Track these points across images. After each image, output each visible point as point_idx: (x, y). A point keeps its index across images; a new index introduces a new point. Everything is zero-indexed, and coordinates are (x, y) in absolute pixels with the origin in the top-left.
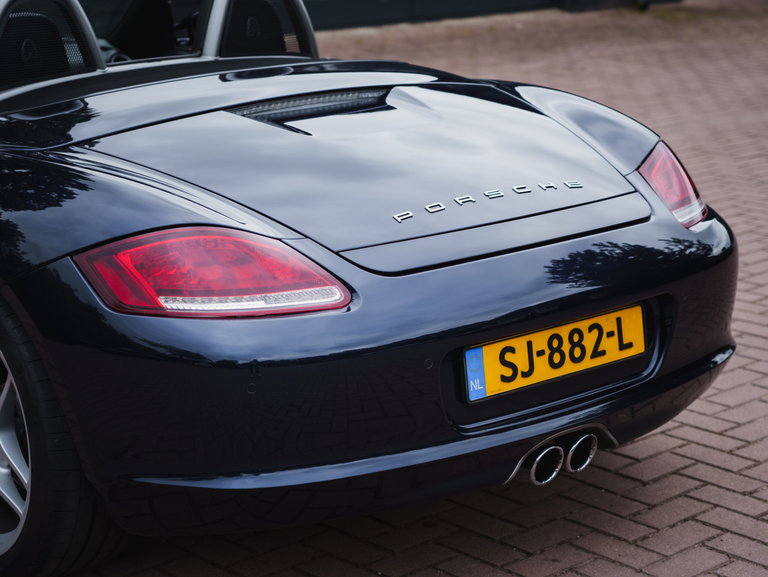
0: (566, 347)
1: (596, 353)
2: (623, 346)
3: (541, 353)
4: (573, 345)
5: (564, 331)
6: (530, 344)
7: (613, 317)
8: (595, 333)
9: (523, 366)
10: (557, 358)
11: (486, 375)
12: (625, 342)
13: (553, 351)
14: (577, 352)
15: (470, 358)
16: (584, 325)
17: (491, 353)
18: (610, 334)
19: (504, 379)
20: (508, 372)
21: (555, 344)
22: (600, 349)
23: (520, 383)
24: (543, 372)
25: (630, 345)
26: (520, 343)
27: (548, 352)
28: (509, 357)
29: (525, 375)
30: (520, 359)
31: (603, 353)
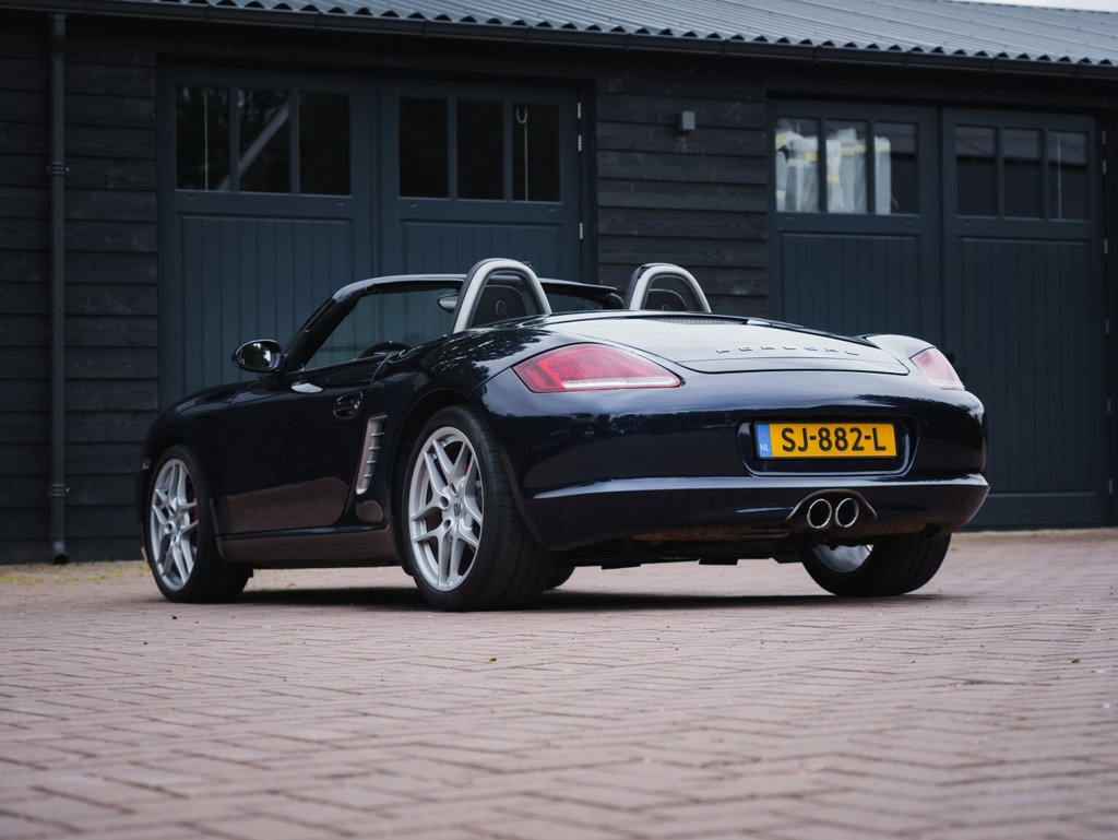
0: (833, 438)
1: (856, 448)
2: (878, 448)
3: (813, 438)
4: (838, 438)
5: (832, 428)
6: (804, 430)
7: (870, 426)
9: (799, 444)
10: (825, 444)
11: (772, 443)
12: (880, 445)
14: (841, 444)
15: (761, 430)
16: (847, 427)
17: (775, 429)
18: (868, 438)
19: (785, 448)
21: (824, 434)
22: (859, 446)
23: (797, 453)
24: (815, 451)
25: (884, 449)
26: (797, 428)
27: (818, 438)
28: (788, 434)
29: (800, 449)
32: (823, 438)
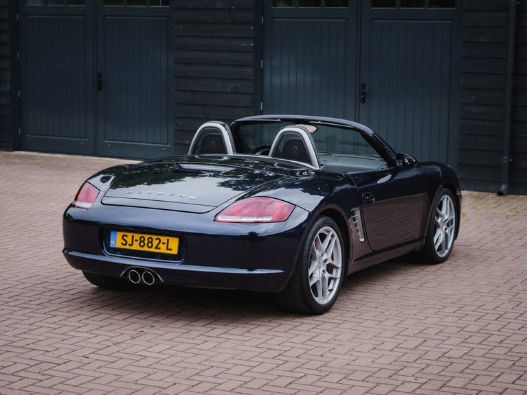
0: (146, 242)
1: (156, 248)
2: (168, 249)
3: (136, 240)
4: (149, 242)
5: (147, 237)
6: (133, 236)
7: (166, 238)
8: (158, 241)
9: (129, 242)
10: (142, 244)
11: (117, 240)
12: (169, 247)
13: (141, 241)
14: (150, 245)
15: (112, 234)
16: (154, 237)
17: (119, 234)
18: (164, 243)
19: (122, 243)
20: (124, 242)
21: (142, 239)
22: (159, 246)
23: (127, 247)
24: (136, 247)
25: (171, 250)
26: (130, 235)
27: (139, 241)
28: (125, 238)
29: (129, 245)
30: (129, 240)
31: (160, 248)
32: (142, 241)
